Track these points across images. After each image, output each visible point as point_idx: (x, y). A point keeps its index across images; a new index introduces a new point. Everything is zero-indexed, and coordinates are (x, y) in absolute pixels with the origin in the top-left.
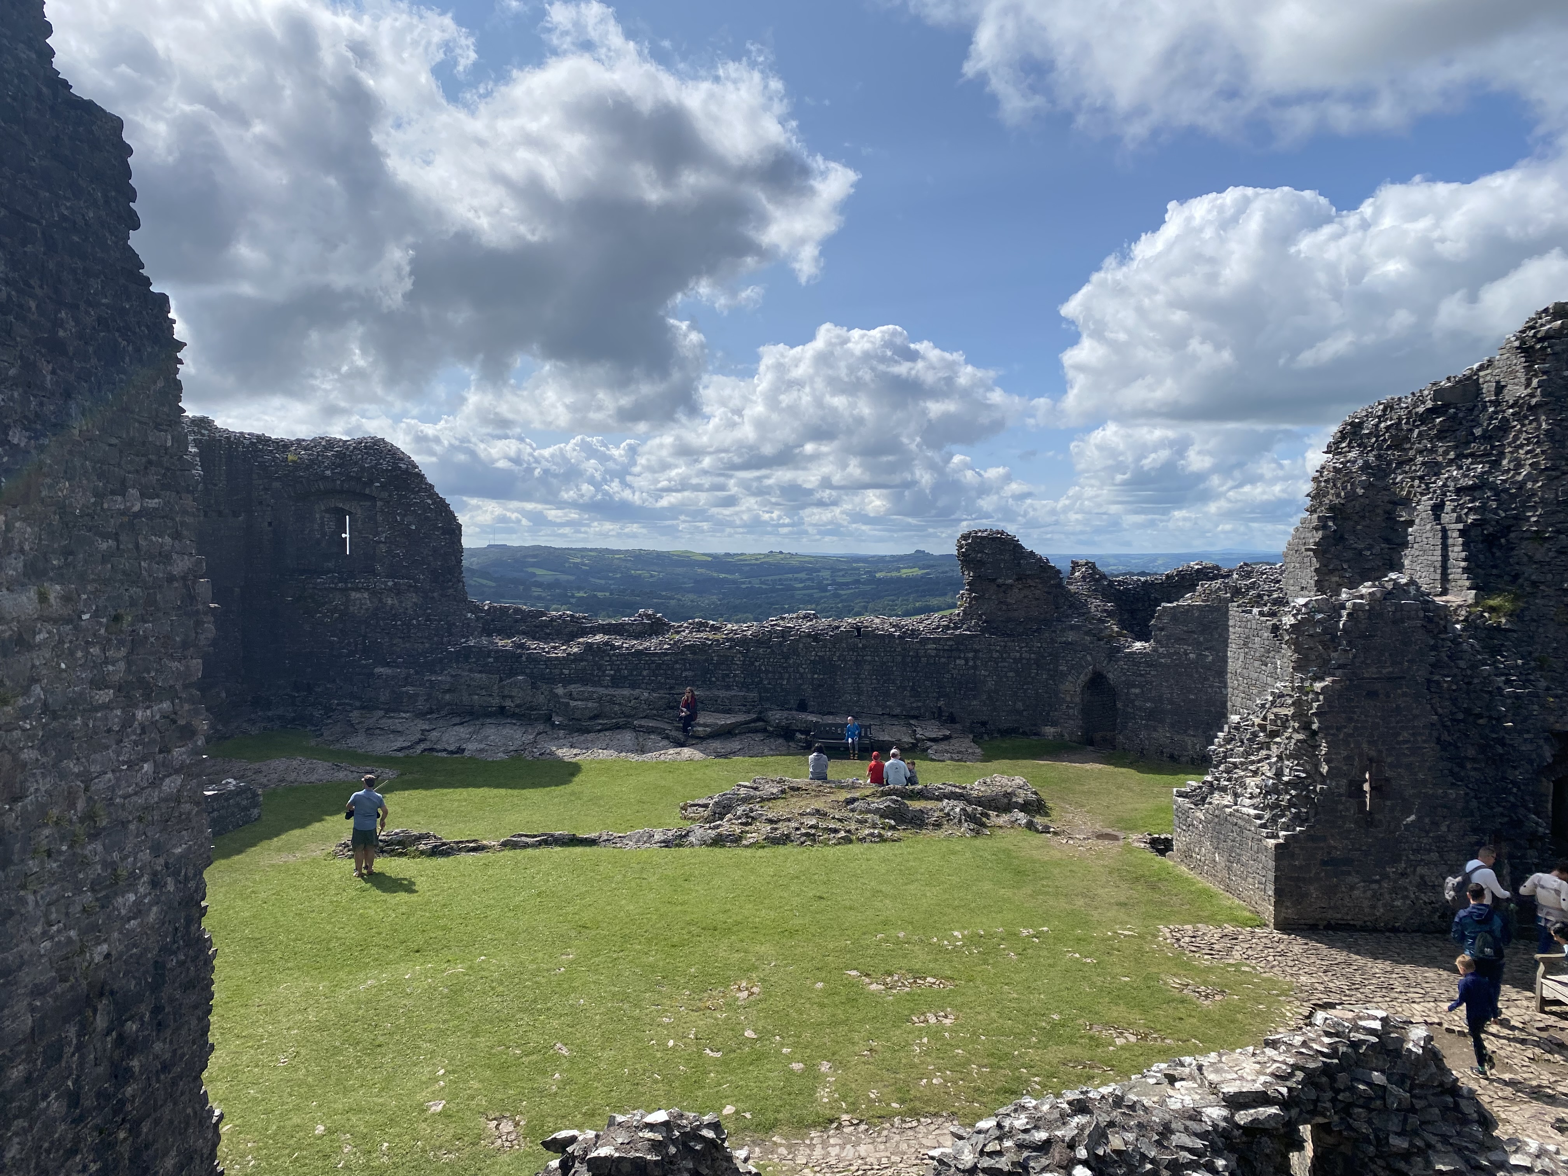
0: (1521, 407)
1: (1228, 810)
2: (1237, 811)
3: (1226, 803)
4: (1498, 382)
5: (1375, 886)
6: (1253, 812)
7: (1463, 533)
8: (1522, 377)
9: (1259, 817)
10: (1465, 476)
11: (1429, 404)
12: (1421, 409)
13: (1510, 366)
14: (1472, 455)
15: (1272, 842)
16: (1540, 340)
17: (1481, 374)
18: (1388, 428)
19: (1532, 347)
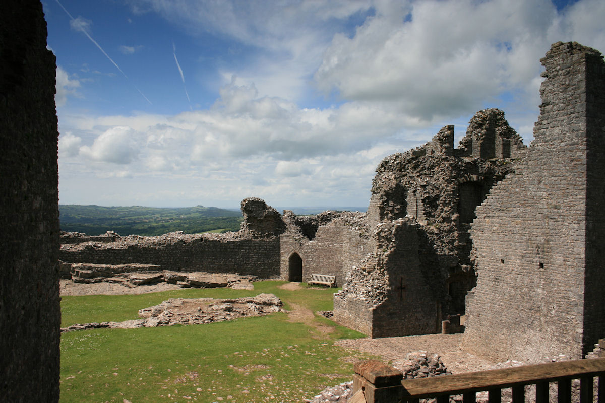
0: (439, 159)
1: (355, 299)
2: (359, 299)
3: (354, 297)
4: (432, 150)
5: (403, 321)
6: (364, 299)
7: (423, 201)
8: (439, 148)
9: (366, 300)
10: (423, 181)
11: (411, 156)
12: (409, 158)
13: (436, 145)
14: (425, 174)
15: (371, 309)
16: (445, 137)
17: (427, 147)
18: (398, 164)
19: (442, 139)
